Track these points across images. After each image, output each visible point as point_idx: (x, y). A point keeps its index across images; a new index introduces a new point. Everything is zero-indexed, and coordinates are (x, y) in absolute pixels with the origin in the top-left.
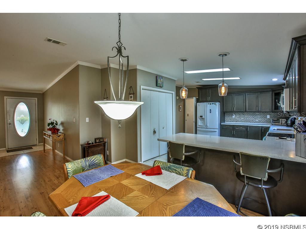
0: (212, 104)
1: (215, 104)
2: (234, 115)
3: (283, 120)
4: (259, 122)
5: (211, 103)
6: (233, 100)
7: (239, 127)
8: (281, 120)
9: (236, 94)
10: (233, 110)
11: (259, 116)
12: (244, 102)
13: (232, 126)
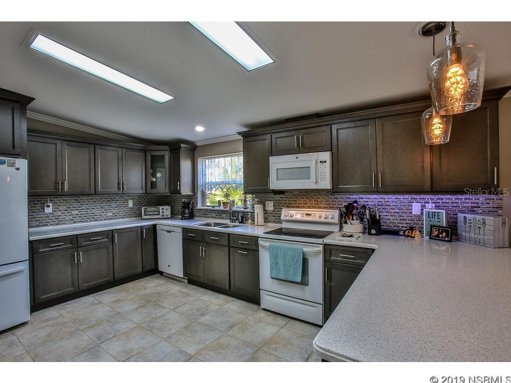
1: (12, 165)
2: (51, 205)
3: (165, 207)
4: (115, 217)
6: (59, 158)
7: (92, 236)
8: (163, 209)
9: (68, 143)
10: (63, 189)
11: (113, 205)
12: (90, 168)
13: (72, 240)
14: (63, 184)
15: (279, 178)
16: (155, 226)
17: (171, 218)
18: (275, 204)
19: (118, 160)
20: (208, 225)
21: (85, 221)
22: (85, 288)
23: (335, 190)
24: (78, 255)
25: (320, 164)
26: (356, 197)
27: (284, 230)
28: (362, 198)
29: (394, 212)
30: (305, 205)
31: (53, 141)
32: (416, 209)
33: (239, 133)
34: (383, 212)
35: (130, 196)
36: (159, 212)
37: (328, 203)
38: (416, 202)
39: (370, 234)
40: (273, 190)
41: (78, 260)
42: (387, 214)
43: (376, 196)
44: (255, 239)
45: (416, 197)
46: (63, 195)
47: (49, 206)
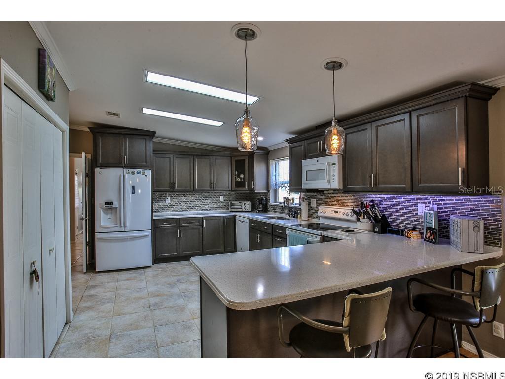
0: (137, 173)
1: (144, 174)
2: (169, 198)
3: (246, 203)
4: (211, 208)
5: (135, 170)
6: (172, 167)
7: (189, 220)
8: (245, 204)
9: (177, 156)
10: (173, 187)
11: (209, 199)
12: (190, 173)
13: (176, 221)
14: (173, 184)
15: (308, 179)
16: (234, 216)
17: (251, 211)
18: (318, 202)
19: (210, 165)
20: (273, 218)
21: (190, 210)
22: (184, 255)
23: (346, 189)
24: (180, 232)
25: (332, 166)
26: (373, 196)
27: (321, 225)
28: (378, 198)
29: (403, 212)
30: (337, 203)
31: (168, 156)
32: (421, 209)
33: (286, 141)
34: (394, 212)
35: (221, 192)
36: (242, 206)
37: (353, 201)
38: (421, 203)
39: (374, 231)
40: (306, 189)
41: (180, 235)
42: (397, 214)
43: (389, 196)
44: (284, 228)
45: (421, 197)
46: (174, 191)
47: (168, 199)
